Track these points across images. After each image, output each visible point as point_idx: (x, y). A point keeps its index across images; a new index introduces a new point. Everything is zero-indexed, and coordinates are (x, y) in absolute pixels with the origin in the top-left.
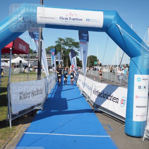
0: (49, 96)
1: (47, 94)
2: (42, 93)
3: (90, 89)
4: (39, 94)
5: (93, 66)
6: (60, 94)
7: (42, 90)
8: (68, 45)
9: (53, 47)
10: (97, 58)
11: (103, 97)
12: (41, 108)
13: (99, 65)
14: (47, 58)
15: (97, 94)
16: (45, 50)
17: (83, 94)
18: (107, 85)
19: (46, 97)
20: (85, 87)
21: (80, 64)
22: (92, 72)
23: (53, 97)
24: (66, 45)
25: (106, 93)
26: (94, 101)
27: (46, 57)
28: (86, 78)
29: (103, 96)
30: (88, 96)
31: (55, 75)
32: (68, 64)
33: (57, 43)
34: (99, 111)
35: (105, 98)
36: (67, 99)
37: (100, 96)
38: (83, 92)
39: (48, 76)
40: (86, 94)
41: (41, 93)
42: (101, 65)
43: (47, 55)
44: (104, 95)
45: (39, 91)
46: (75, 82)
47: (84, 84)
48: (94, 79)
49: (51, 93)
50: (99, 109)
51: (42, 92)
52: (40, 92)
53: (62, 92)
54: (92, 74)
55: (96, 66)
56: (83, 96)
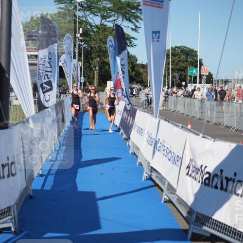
0: (37, 185)
1: (30, 179)
2: (13, 175)
3: (177, 160)
4: (4, 177)
5: (184, 83)
6: (75, 177)
7: (12, 163)
8: (100, 10)
9: (49, 17)
10: (196, 56)
11: (222, 188)
12: (11, 225)
13: (204, 78)
14: (29, 57)
15: (198, 177)
16: (21, 27)
17: (151, 179)
18: (233, 145)
19: (26, 188)
20: (157, 152)
21: (140, 74)
22: (179, 103)
23: (48, 187)
24: (91, 13)
25: (231, 175)
26: (190, 200)
27: (26, 54)
28: (162, 121)
29: (219, 185)
30: (169, 185)
31: (57, 114)
32: (100, 76)
33: (62, 6)
34: (208, 235)
35: (226, 190)
36: (98, 196)
37: (208, 185)
38: (153, 169)
39: (33, 117)
40: (163, 179)
41: (11, 174)
42: (209, 79)
43: (27, 45)
44: (225, 182)
45: (3, 166)
46: (124, 136)
47: (155, 145)
48: (189, 127)
49: (41, 176)
50: (205, 228)
51: (13, 172)
52: (6, 169)
53: (80, 171)
54: (180, 109)
55: (195, 82)
56: (152, 184)
